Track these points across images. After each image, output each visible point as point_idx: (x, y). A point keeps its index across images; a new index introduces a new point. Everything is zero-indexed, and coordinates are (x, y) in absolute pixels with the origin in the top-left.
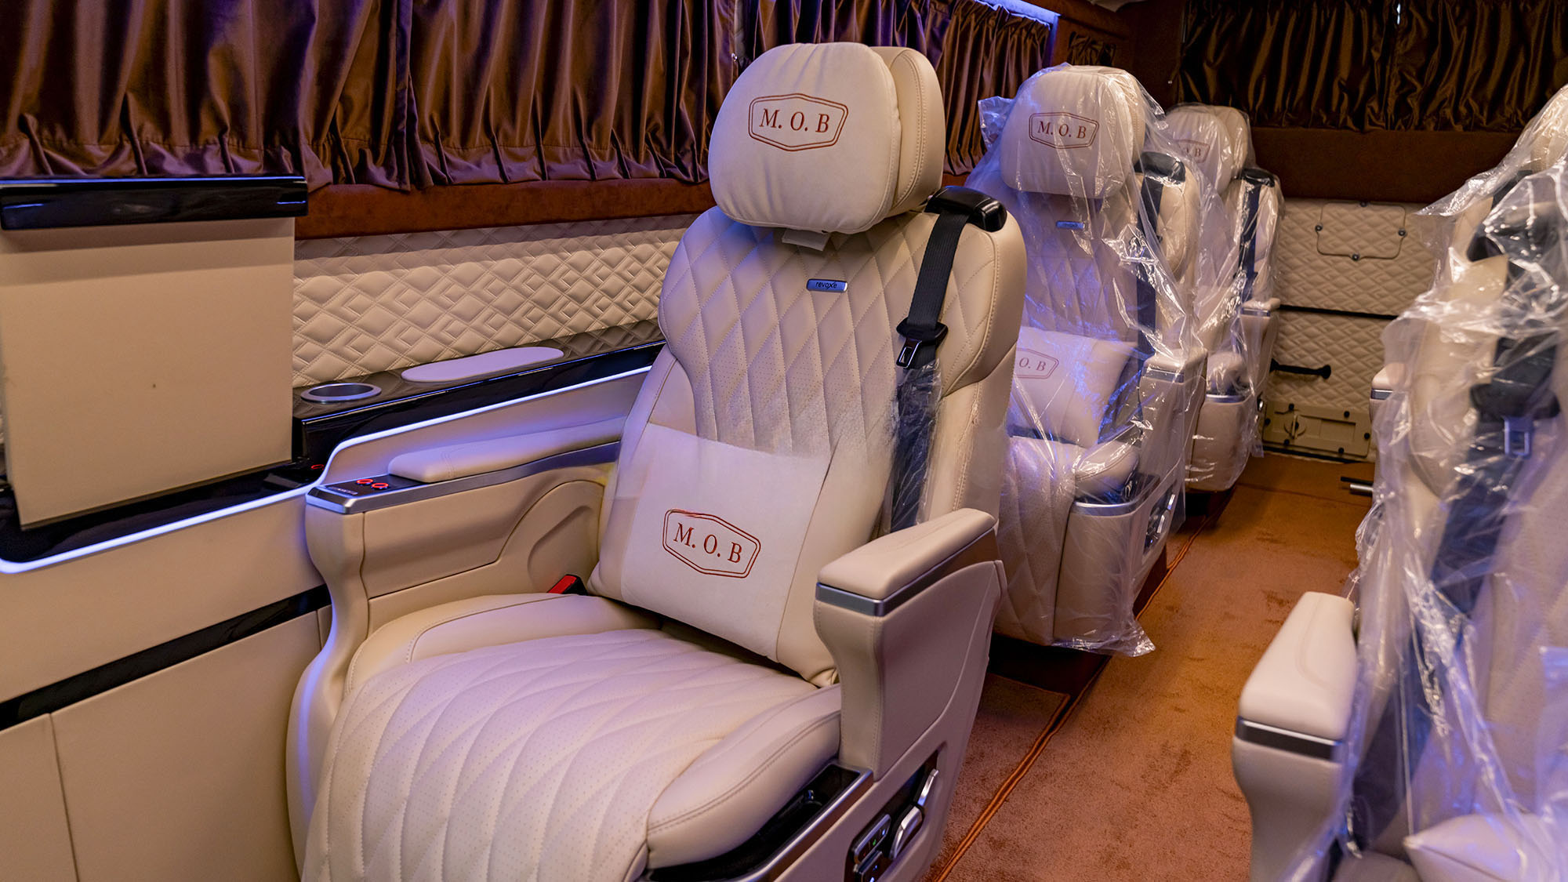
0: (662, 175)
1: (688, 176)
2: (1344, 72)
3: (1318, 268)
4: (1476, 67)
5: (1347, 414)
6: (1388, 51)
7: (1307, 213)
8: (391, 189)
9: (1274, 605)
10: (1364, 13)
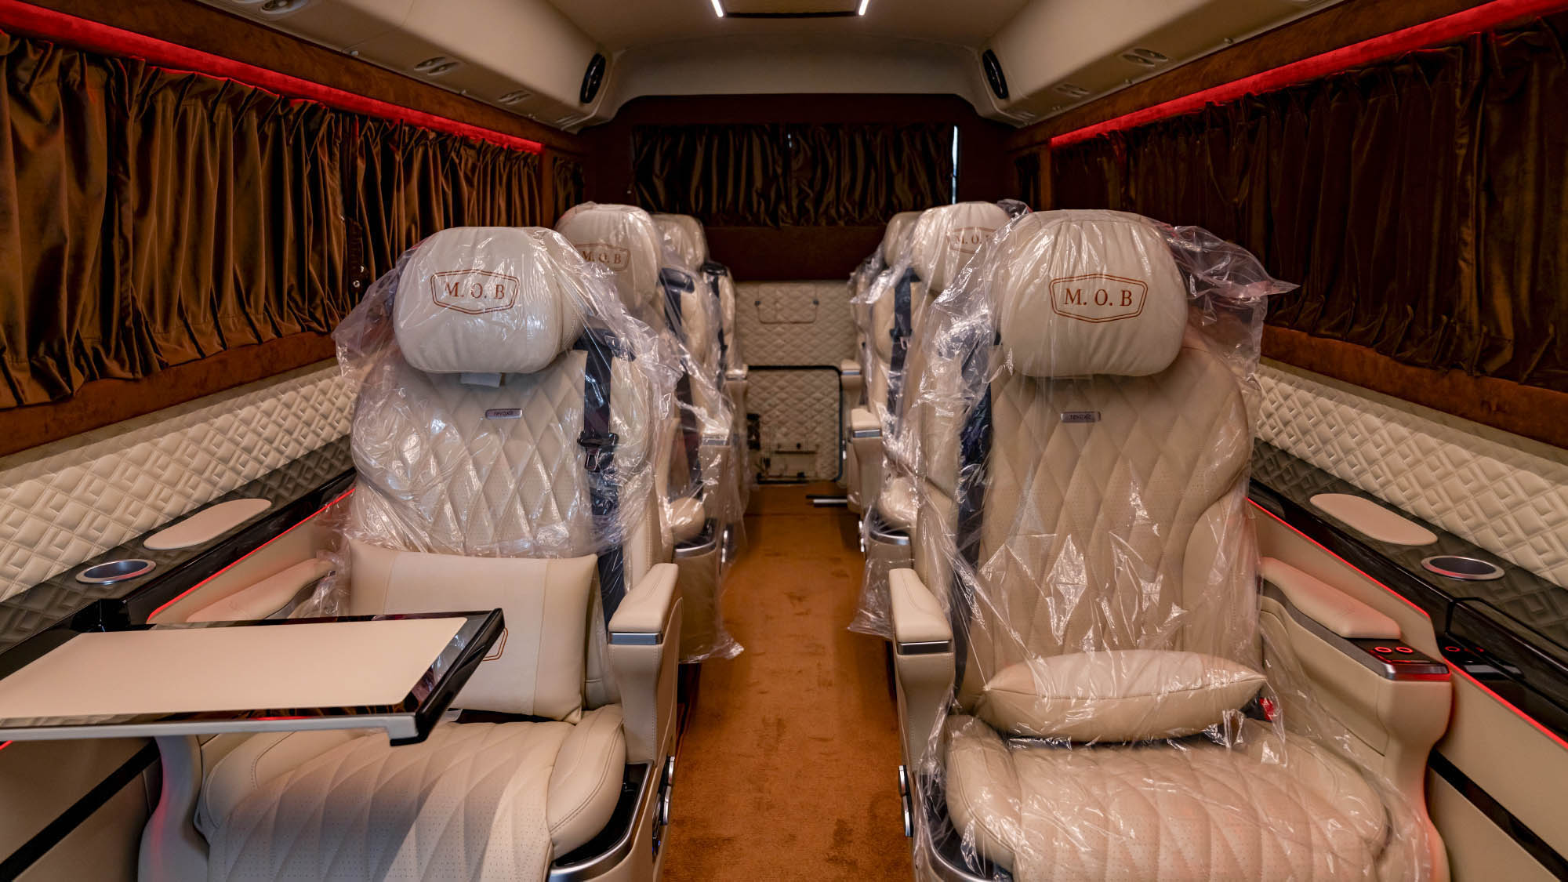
0: (303, 330)
1: (323, 328)
2: (758, 183)
3: (762, 334)
4: (846, 180)
5: (799, 446)
6: (787, 168)
7: (751, 291)
8: (126, 380)
9: (796, 602)
10: (766, 138)
